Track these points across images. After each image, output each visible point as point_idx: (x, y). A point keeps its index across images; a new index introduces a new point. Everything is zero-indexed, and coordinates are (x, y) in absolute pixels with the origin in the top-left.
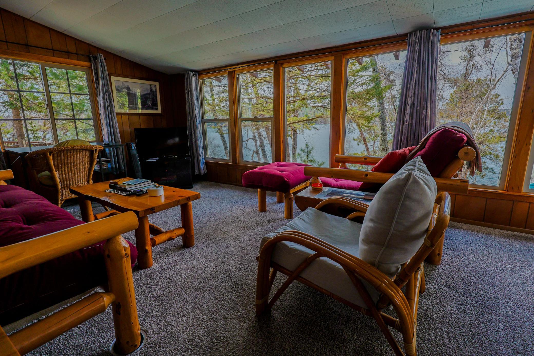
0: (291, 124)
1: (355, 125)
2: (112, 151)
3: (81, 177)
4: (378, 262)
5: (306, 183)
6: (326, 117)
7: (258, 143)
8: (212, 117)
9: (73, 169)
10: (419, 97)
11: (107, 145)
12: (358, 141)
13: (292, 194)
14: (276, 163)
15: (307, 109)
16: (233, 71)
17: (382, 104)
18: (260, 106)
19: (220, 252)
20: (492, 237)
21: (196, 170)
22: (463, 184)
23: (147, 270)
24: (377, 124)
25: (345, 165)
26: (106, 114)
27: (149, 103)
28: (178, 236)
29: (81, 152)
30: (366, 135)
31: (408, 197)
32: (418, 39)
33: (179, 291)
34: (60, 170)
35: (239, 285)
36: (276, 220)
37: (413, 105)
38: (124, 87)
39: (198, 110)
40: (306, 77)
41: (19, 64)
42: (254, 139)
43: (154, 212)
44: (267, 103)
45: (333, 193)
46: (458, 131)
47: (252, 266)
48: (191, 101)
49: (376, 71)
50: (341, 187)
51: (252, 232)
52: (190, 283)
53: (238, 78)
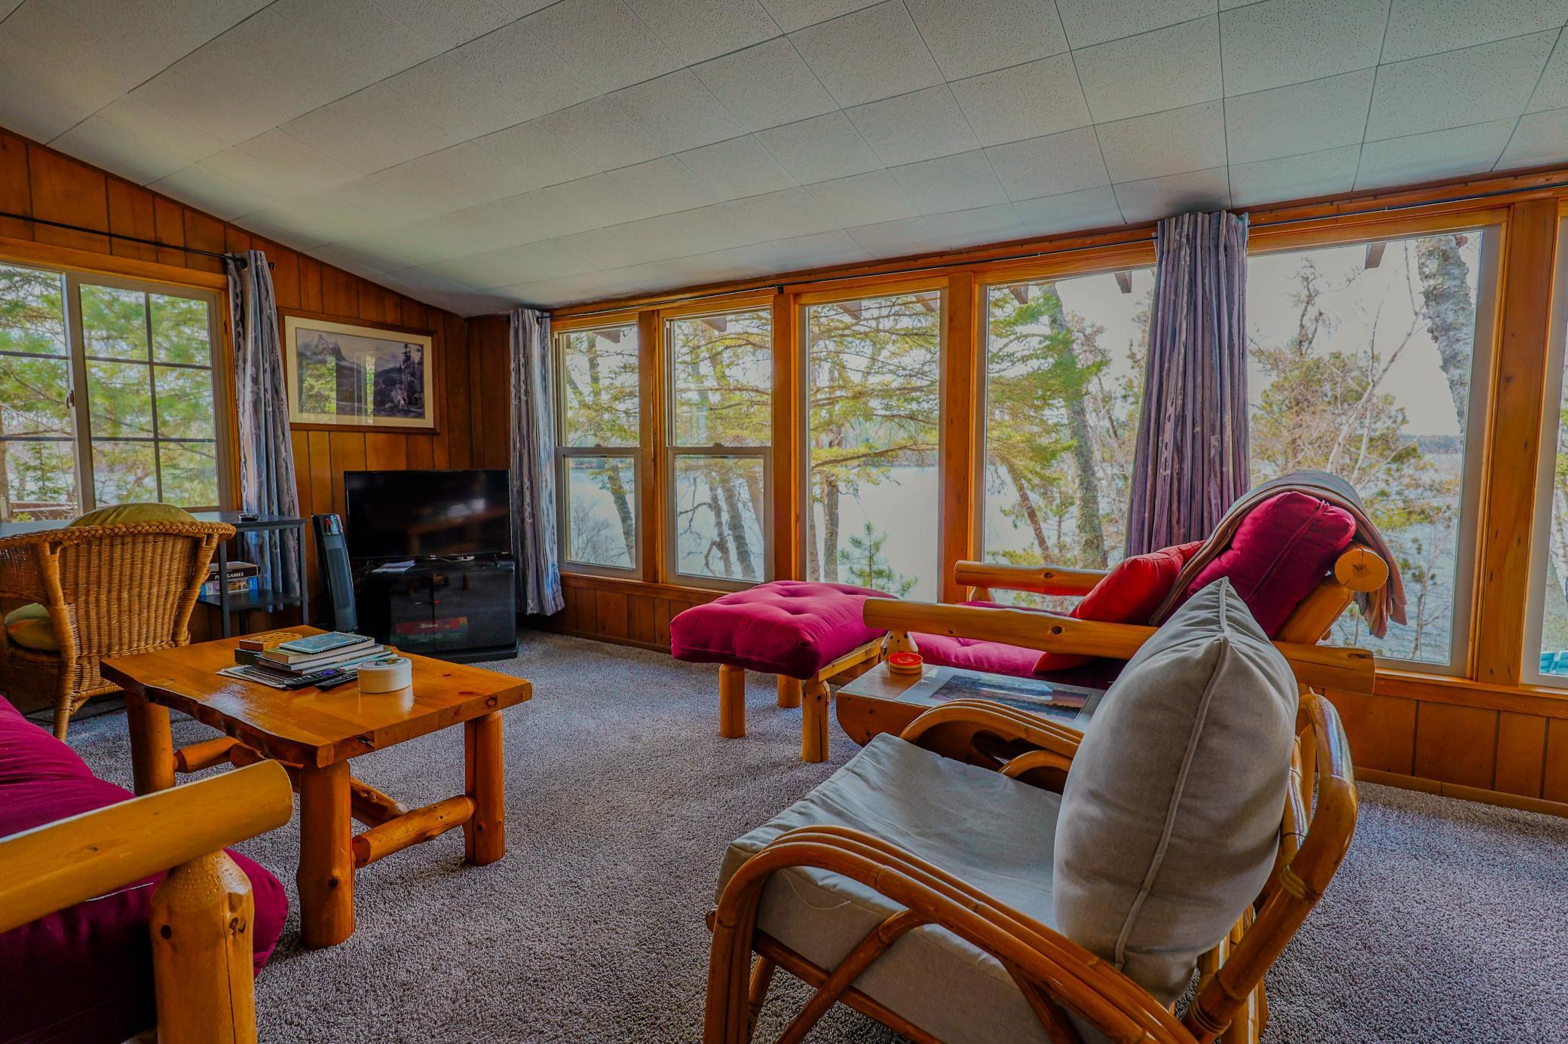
0: (822, 464)
1: (1003, 471)
2: (267, 539)
3: (153, 621)
4: (1125, 948)
5: (869, 646)
6: (923, 447)
7: (725, 517)
8: (591, 442)
9: (125, 595)
10: (1199, 397)
11: (250, 522)
12: (1013, 517)
13: (826, 684)
14: (776, 585)
15: (868, 425)
16: (653, 311)
17: (1081, 412)
18: (731, 412)
19: (588, 881)
20: (1448, 827)
21: (530, 601)
22: (1356, 663)
23: (330, 953)
24: (1067, 468)
25: (987, 593)
26: (258, 427)
27: (399, 396)
28: (452, 826)
29: (160, 544)
30: (1035, 498)
31: (1216, 723)
32: (1188, 235)
33: (433, 1036)
34: (82, 599)
35: (647, 1009)
36: (775, 765)
37: (1181, 419)
38: (324, 349)
39: (546, 419)
40: (866, 334)
41: (20, 274)
42: (714, 505)
43: (371, 749)
44: (753, 403)
45: (957, 686)
46: (1327, 500)
47: (693, 935)
48: (527, 392)
49: (1061, 325)
50: (980, 664)
51: (696, 809)
52: (477, 1001)
53: (669, 331)
